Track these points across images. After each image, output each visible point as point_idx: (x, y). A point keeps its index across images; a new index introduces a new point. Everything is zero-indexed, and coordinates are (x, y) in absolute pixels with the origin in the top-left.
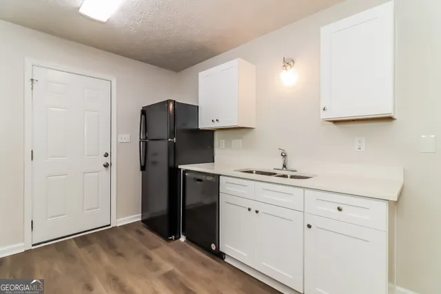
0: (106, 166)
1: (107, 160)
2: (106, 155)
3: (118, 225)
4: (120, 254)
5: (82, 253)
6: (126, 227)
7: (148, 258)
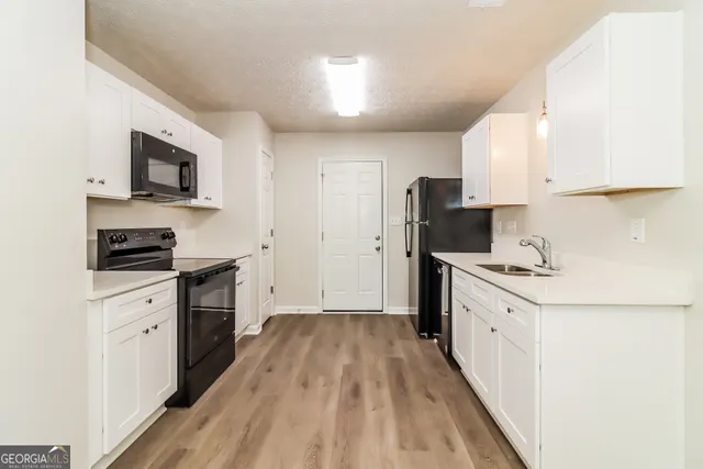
0: (378, 249)
1: (378, 244)
2: (378, 239)
3: (390, 313)
4: (372, 334)
5: (348, 323)
6: (395, 317)
7: (391, 343)
